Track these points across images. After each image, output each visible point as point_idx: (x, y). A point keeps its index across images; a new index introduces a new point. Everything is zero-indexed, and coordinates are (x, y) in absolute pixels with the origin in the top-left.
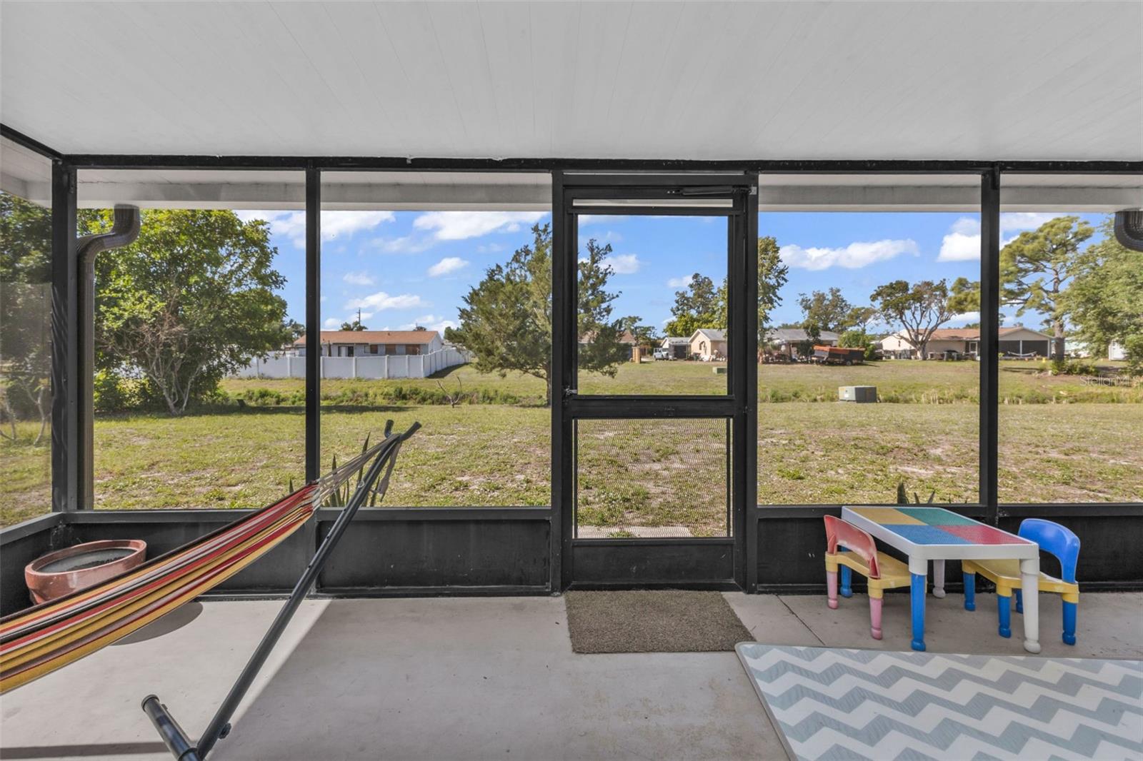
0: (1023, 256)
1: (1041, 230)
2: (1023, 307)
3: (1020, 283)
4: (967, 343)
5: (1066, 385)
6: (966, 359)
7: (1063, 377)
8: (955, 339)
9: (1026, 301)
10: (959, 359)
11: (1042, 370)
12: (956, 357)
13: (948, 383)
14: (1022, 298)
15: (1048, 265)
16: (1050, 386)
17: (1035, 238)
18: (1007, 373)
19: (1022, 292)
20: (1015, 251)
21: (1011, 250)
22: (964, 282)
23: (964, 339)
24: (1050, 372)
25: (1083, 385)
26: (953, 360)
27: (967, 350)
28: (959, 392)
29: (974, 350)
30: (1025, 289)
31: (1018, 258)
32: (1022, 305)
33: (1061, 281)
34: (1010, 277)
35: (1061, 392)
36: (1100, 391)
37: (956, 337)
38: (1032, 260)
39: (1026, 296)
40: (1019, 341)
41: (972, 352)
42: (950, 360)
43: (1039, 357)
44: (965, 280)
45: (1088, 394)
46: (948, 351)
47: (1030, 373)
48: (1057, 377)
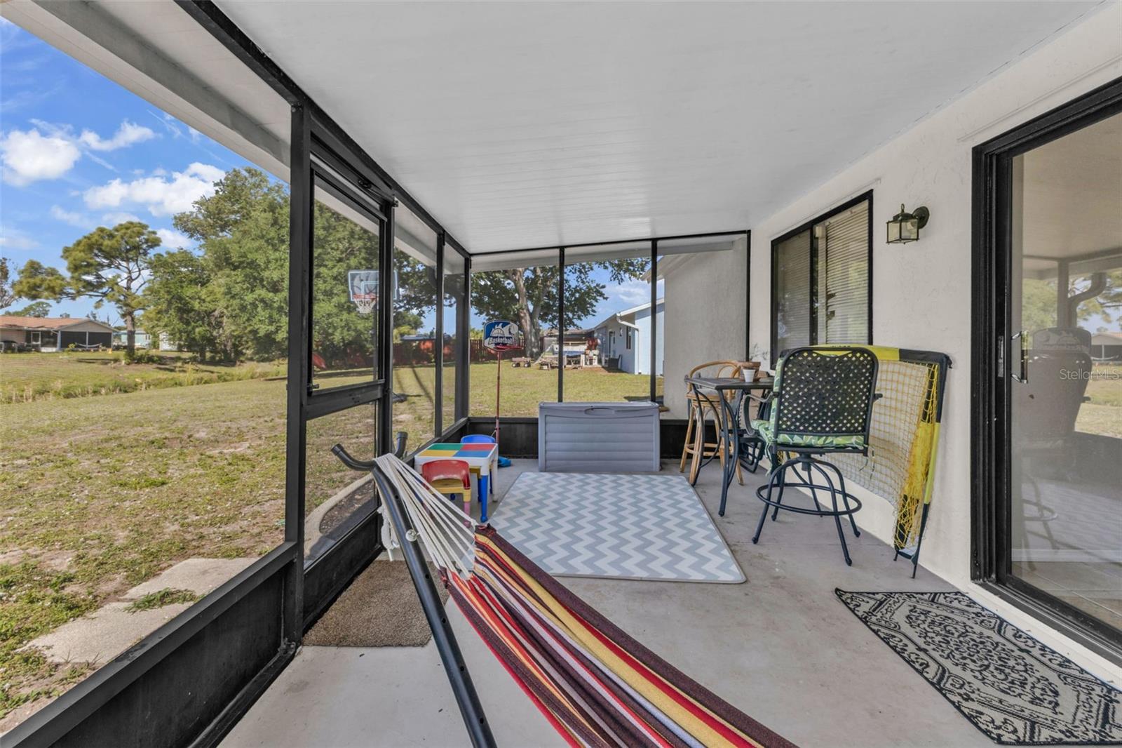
0: (100, 250)
1: (117, 230)
2: (101, 300)
3: (99, 277)
4: (28, 332)
5: (139, 373)
6: (29, 351)
7: (133, 366)
8: (13, 328)
9: (105, 294)
10: (21, 350)
11: (116, 360)
12: (17, 348)
13: (23, 378)
14: (100, 291)
15: (124, 264)
16: (126, 375)
17: (111, 236)
18: (83, 364)
19: (101, 285)
20: (94, 244)
21: (89, 242)
22: (36, 266)
23: (25, 328)
24: (123, 362)
25: (151, 372)
26: (13, 352)
27: (28, 340)
28: (40, 387)
29: (37, 341)
30: (104, 283)
31: (96, 251)
32: (100, 298)
33: (133, 280)
34: (90, 269)
35: (137, 380)
36: (165, 377)
37: (15, 326)
38: (108, 255)
39: (104, 290)
40: (85, 333)
41: (34, 343)
42: (9, 351)
43: (104, 348)
44: (38, 264)
45: (158, 379)
46: (5, 342)
47: (106, 364)
48: (131, 367)
